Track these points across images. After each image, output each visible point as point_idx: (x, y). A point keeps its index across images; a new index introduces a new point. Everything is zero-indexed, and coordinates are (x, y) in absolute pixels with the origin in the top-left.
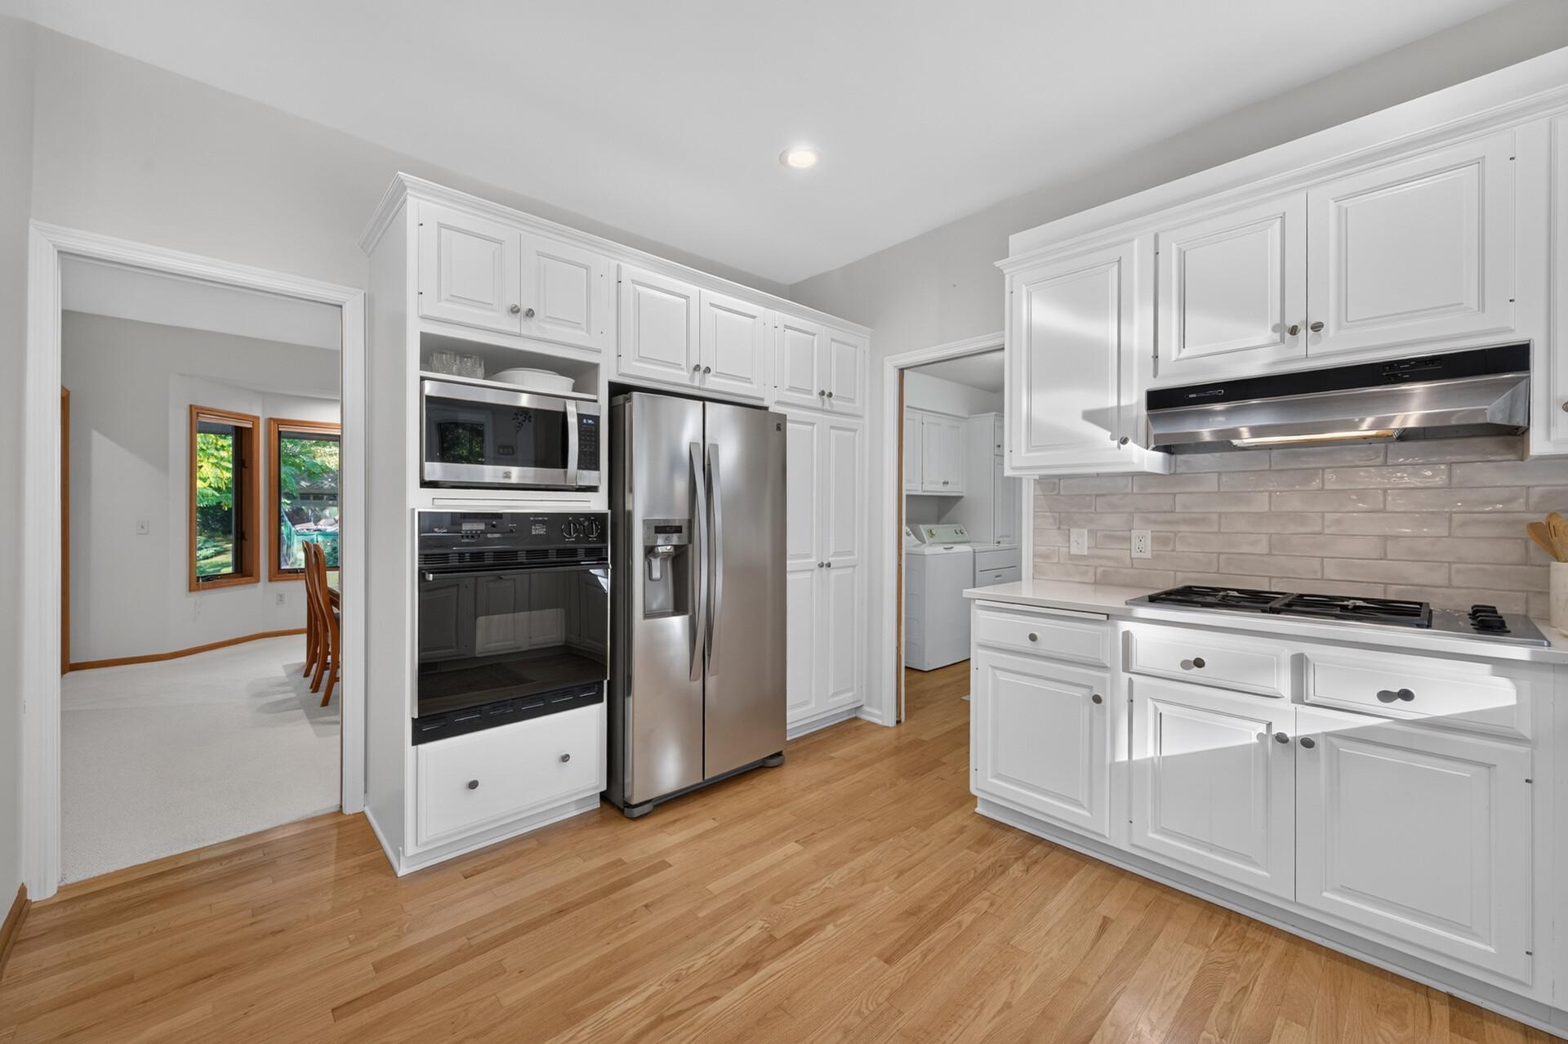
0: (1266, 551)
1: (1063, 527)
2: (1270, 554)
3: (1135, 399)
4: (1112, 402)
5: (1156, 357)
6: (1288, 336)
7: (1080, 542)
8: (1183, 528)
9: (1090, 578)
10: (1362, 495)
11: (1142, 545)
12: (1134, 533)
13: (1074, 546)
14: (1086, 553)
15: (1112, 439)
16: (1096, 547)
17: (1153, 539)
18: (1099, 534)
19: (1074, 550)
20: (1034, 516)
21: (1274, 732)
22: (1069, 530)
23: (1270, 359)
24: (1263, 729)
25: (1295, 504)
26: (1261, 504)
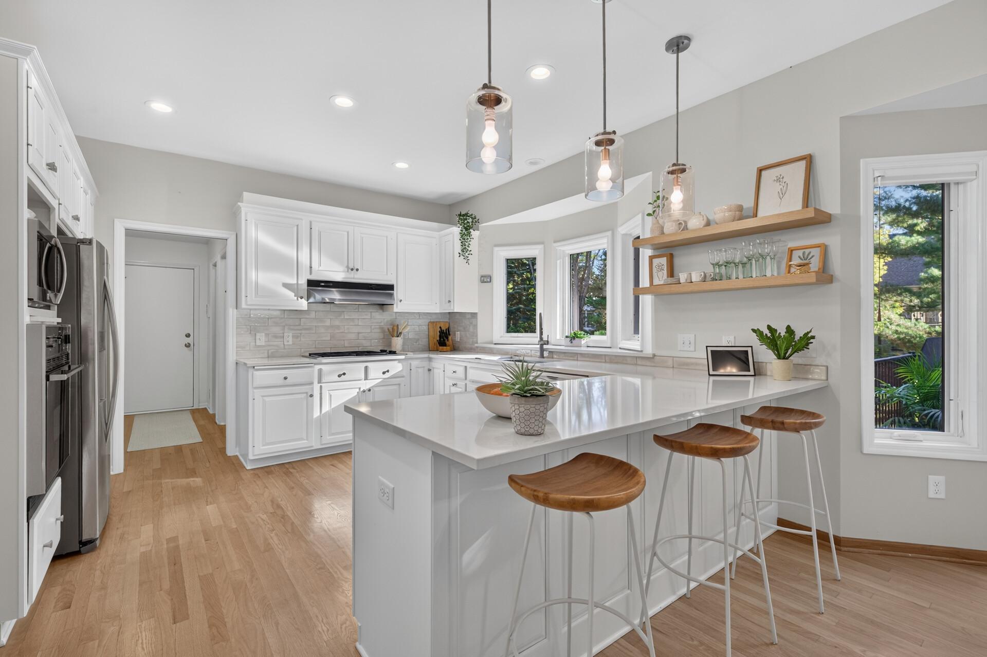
0: (329, 339)
1: (252, 333)
2: (331, 340)
3: (303, 282)
4: (294, 281)
5: (311, 267)
6: (350, 270)
7: (261, 339)
8: (303, 332)
9: (266, 355)
10: (353, 320)
11: (289, 340)
12: (285, 334)
13: (258, 341)
14: (264, 344)
15: (295, 296)
16: (268, 341)
17: (293, 337)
18: (270, 335)
19: (258, 343)
20: (237, 328)
21: (362, 390)
22: (255, 334)
23: (343, 277)
24: (358, 390)
25: (337, 323)
26: (328, 323)
